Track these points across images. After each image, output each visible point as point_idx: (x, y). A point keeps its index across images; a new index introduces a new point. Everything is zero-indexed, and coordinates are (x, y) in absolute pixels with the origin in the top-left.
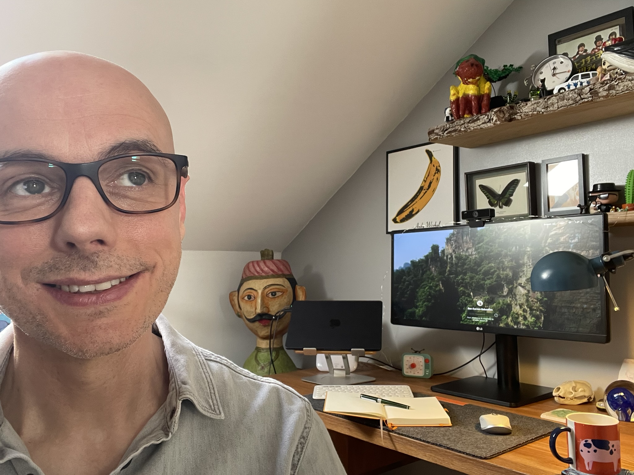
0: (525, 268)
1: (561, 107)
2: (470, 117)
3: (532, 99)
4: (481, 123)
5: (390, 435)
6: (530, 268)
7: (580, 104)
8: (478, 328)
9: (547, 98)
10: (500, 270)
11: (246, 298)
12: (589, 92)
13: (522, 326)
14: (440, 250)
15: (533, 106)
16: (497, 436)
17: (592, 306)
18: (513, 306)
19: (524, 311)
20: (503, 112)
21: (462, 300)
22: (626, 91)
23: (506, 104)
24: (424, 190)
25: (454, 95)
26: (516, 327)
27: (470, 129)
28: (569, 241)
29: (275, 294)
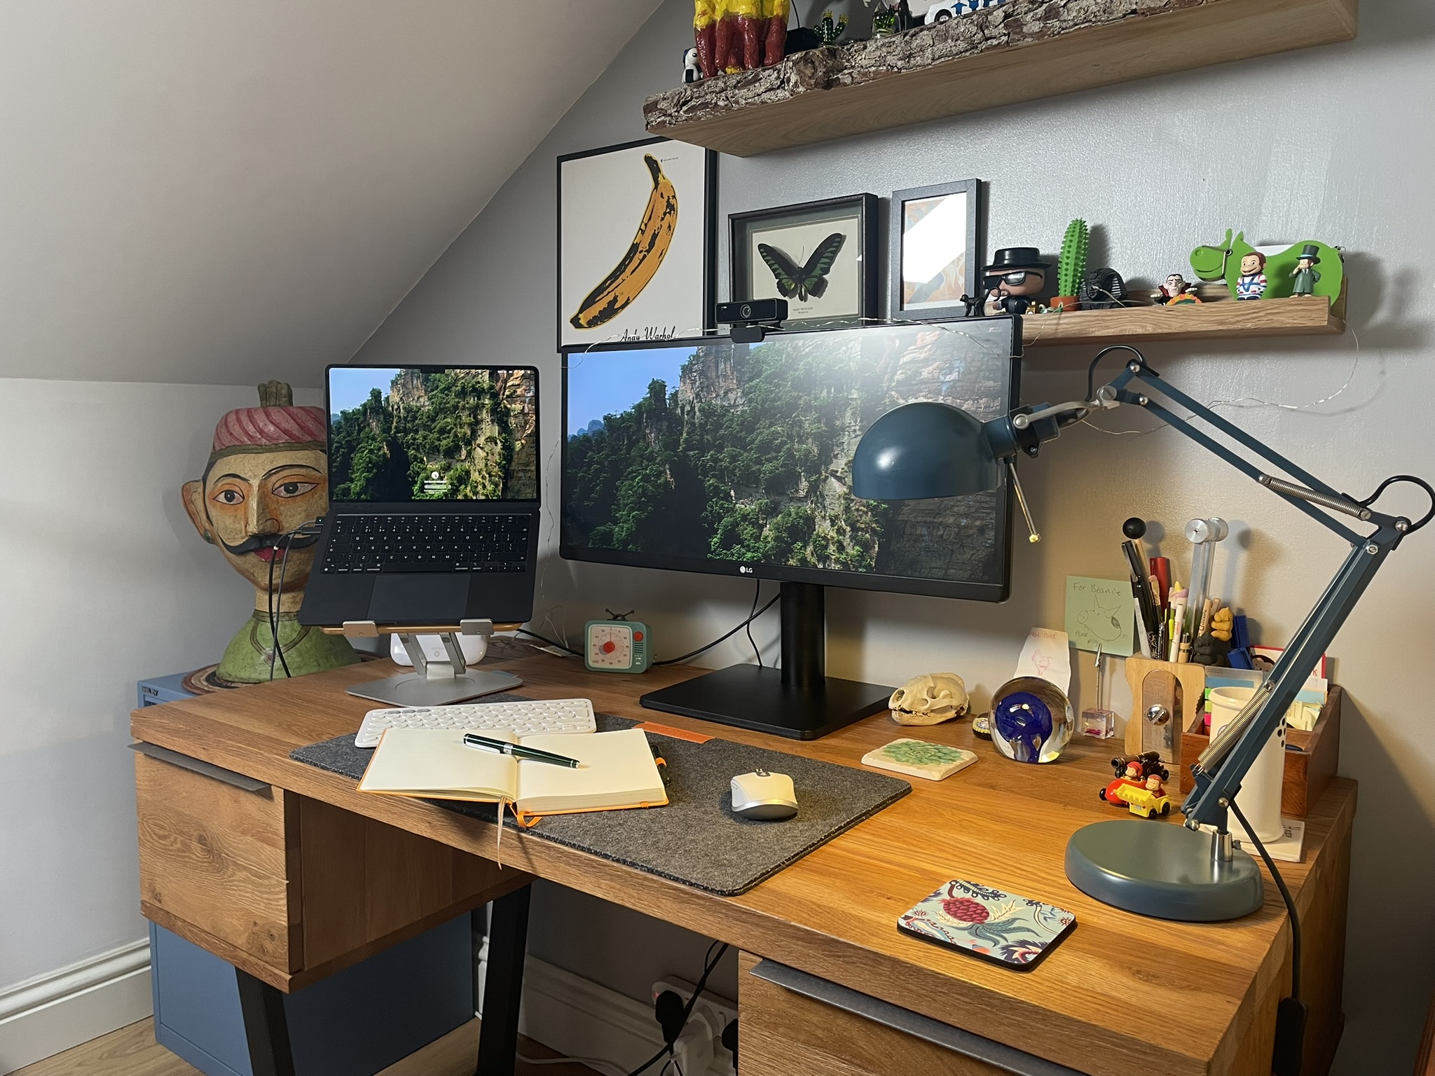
0: (846, 438)
1: (940, 57)
2: (738, 74)
3: (878, 36)
4: (762, 89)
5: (520, 838)
6: (856, 436)
7: (981, 51)
8: (743, 570)
9: (910, 33)
10: (793, 441)
11: (222, 498)
12: (1003, 21)
13: (833, 565)
14: (669, 391)
15: (878, 53)
16: (764, 827)
17: (978, 523)
18: (817, 520)
19: (840, 531)
20: (813, 62)
21: (712, 507)
22: (1083, 23)
23: (819, 45)
24: (641, 252)
25: (704, 13)
26: (821, 566)
27: (737, 102)
28: (939, 378)
29: (296, 489)
